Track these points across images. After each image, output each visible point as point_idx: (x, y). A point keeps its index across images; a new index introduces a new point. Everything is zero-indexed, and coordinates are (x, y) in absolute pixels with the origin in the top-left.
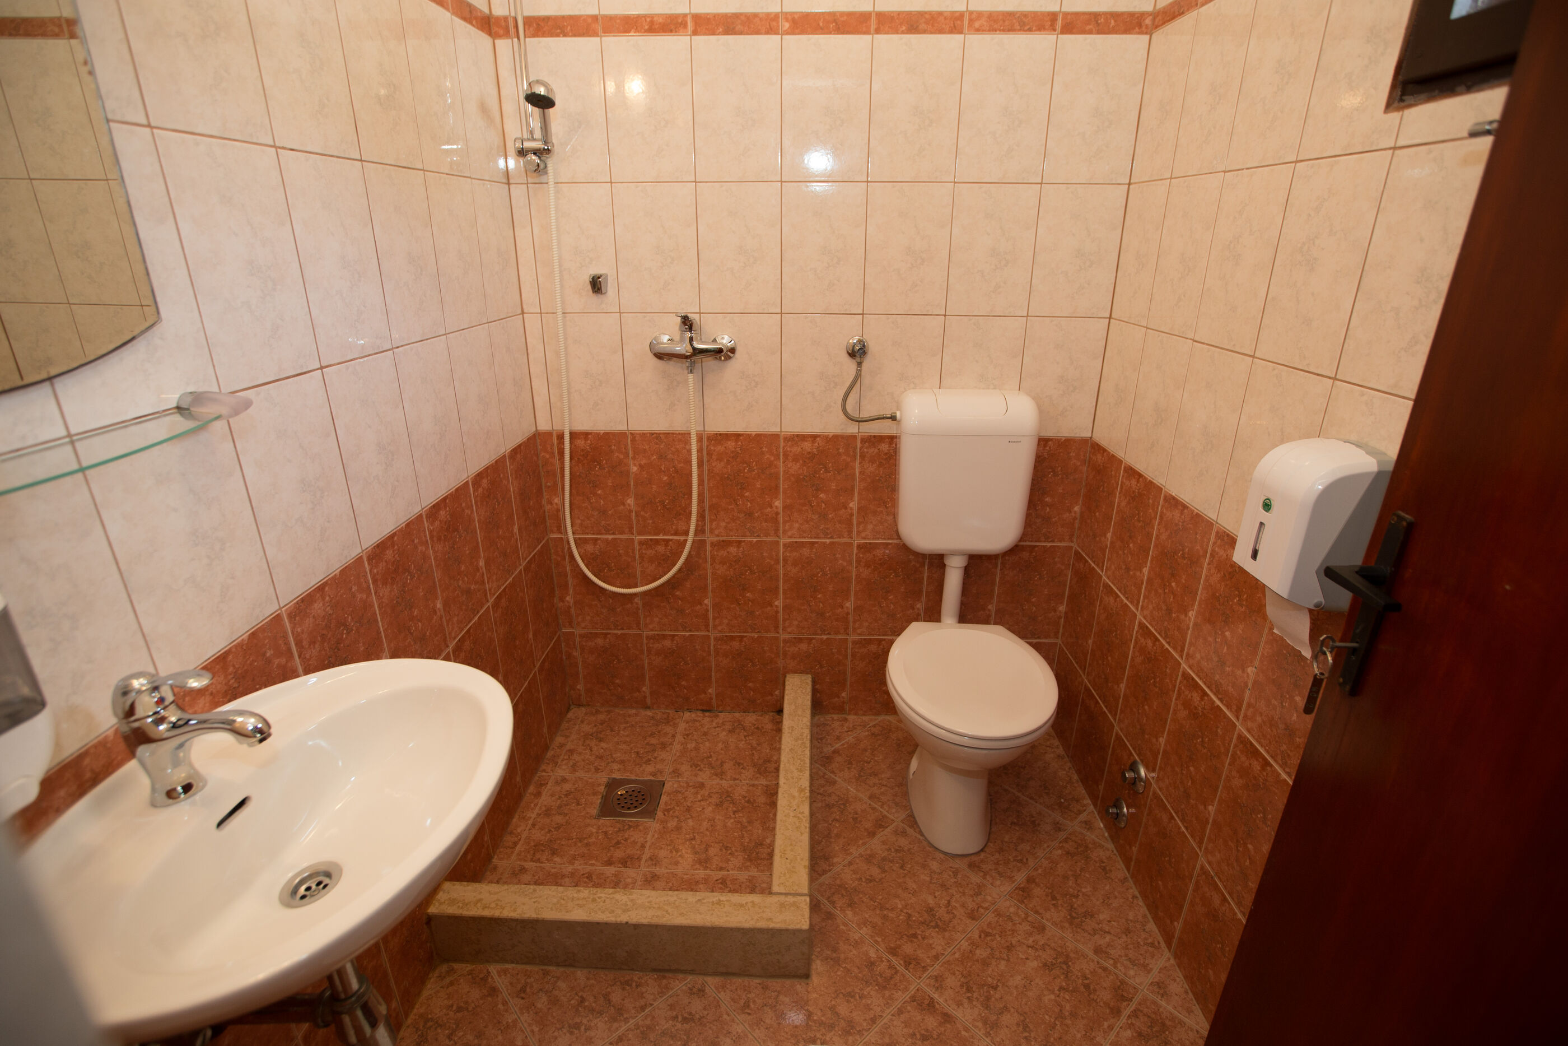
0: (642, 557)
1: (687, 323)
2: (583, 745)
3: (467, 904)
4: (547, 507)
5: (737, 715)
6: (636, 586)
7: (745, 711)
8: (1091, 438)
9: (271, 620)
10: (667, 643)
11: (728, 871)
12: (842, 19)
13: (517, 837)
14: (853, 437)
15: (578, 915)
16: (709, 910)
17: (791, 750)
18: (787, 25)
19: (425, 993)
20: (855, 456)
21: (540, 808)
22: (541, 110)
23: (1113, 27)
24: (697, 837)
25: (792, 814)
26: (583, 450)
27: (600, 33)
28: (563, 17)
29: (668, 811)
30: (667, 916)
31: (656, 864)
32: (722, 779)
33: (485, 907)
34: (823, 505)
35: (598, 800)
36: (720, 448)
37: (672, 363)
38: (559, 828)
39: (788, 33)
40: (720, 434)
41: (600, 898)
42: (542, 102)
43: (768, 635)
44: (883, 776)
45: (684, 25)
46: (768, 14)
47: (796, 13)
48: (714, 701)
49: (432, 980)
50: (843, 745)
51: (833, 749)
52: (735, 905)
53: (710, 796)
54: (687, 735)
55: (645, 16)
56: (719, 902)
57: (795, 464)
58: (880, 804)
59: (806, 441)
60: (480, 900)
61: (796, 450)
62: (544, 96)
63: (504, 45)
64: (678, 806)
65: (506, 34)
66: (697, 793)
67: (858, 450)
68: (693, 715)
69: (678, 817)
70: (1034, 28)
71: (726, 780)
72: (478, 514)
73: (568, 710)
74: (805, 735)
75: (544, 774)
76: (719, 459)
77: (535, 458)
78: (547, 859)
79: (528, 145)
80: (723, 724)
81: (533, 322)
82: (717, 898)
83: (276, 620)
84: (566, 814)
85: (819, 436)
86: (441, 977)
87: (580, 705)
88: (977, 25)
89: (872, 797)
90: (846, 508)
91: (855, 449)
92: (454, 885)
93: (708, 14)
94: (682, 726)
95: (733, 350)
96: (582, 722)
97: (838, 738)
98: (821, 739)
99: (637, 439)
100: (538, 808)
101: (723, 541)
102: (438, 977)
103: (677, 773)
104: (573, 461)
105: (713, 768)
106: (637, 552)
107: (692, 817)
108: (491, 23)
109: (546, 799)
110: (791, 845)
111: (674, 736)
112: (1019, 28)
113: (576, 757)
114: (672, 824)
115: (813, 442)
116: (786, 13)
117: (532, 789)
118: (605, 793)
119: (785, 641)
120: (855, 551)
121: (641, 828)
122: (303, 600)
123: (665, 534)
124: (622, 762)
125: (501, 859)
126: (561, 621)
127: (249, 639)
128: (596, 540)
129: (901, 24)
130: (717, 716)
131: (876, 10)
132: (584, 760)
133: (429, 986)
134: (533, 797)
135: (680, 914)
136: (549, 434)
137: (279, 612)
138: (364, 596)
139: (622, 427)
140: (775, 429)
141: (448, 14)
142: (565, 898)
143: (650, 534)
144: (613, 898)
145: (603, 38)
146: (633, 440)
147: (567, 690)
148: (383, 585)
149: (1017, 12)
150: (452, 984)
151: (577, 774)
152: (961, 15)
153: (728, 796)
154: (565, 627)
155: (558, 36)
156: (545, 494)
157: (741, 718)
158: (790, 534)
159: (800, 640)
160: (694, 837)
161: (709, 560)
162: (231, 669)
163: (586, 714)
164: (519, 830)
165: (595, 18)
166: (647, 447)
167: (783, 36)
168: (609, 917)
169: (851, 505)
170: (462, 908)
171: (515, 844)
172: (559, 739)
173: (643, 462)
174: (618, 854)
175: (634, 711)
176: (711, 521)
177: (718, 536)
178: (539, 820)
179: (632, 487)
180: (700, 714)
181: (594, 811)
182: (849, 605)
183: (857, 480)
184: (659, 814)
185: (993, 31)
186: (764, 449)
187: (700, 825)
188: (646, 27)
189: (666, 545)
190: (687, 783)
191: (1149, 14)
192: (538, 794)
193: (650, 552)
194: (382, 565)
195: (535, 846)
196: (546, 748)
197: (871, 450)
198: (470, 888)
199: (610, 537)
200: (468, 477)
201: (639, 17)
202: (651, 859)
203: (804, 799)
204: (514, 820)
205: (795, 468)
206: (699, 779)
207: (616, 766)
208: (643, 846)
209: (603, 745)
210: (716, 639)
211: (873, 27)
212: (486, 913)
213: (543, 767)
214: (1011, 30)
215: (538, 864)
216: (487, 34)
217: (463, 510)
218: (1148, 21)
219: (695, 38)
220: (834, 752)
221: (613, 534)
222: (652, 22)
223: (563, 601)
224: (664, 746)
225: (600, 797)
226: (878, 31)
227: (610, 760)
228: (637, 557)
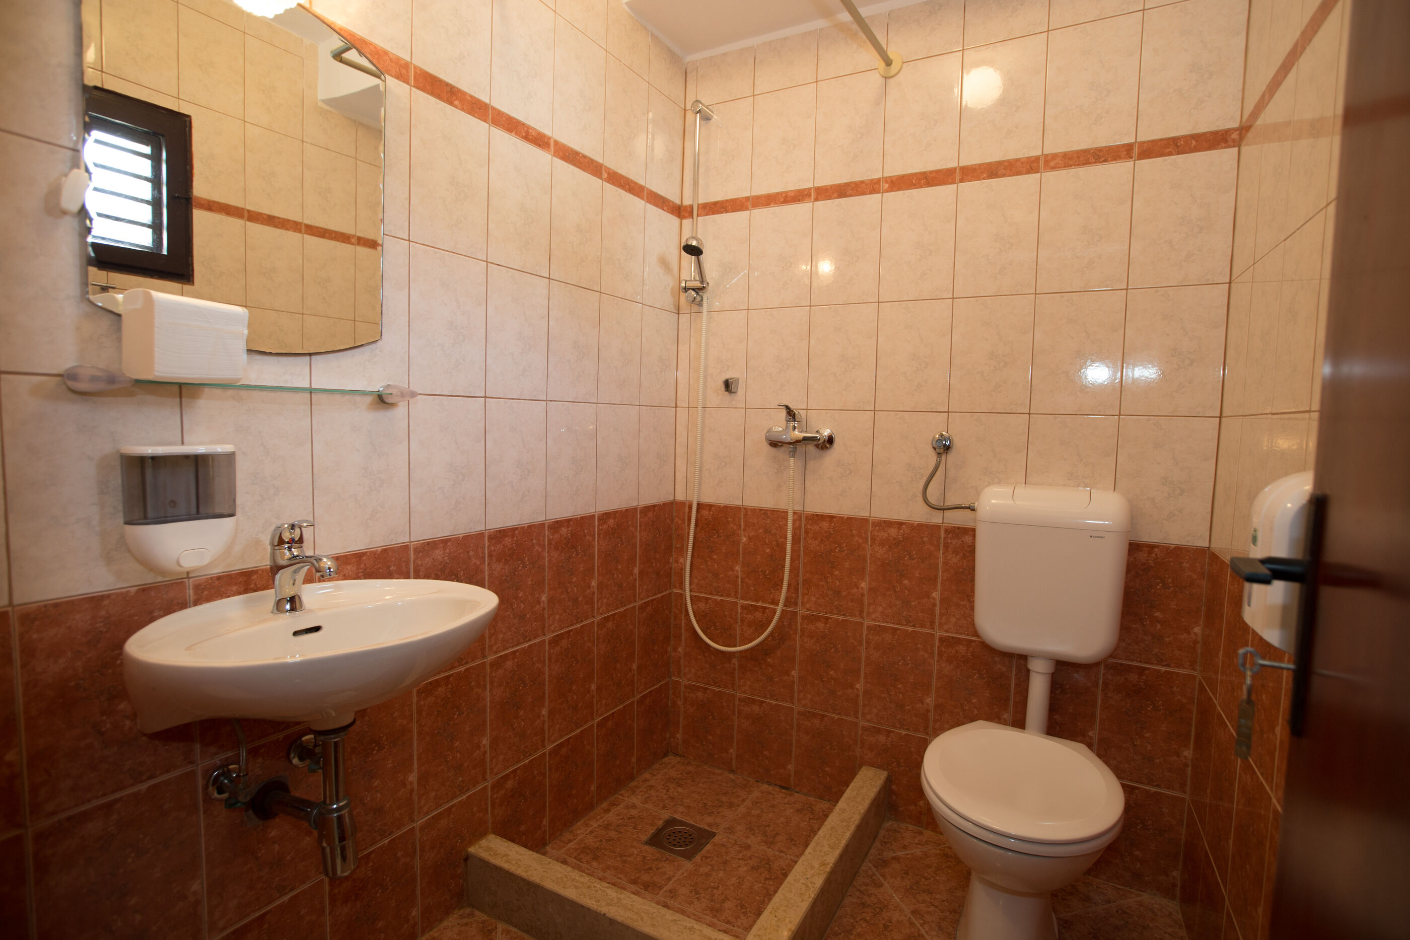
0: (742, 620)
1: (791, 414)
2: (663, 785)
3: (496, 855)
4: (674, 565)
5: (811, 799)
6: (735, 646)
7: (821, 798)
8: (1209, 548)
9: (401, 546)
10: (756, 708)
11: (734, 926)
12: (932, 176)
13: (574, 836)
14: (938, 527)
15: (570, 893)
16: (678, 931)
17: (832, 828)
18: (887, 186)
19: (445, 923)
20: (939, 546)
21: (604, 821)
22: (696, 257)
23: (1195, 146)
24: (721, 888)
25: (802, 881)
26: (706, 519)
27: (750, 208)
28: (727, 201)
29: (707, 858)
30: (640, 922)
31: (672, 897)
32: (769, 847)
33: (507, 861)
34: (907, 591)
35: (652, 830)
36: (816, 528)
37: (782, 449)
38: (609, 841)
39: (887, 191)
40: (817, 515)
41: (595, 887)
42: (694, 251)
43: (848, 719)
44: (938, 896)
45: (809, 195)
46: (872, 180)
47: (894, 176)
48: (792, 778)
49: (455, 916)
50: (907, 854)
51: (894, 855)
52: (704, 936)
53: (750, 858)
54: (757, 803)
55: (781, 193)
56: (691, 929)
57: (882, 549)
58: (921, 921)
59: (893, 527)
60: (507, 855)
61: (883, 535)
62: (694, 246)
63: (687, 222)
64: (717, 857)
65: (691, 215)
66: (740, 852)
67: (942, 540)
68: (771, 788)
69: (712, 866)
70: (1109, 159)
71: (772, 849)
72: (599, 544)
73: (666, 755)
74: (854, 819)
75: (621, 797)
76: (815, 538)
77: (668, 521)
78: (587, 861)
79: (689, 284)
80: (794, 803)
81: (682, 414)
82: (691, 925)
83: (405, 548)
84: (620, 833)
85: (905, 524)
86: (462, 917)
87: (677, 755)
88: (1052, 164)
89: (913, 912)
90: (929, 598)
91: (939, 538)
92: (496, 838)
93: (826, 186)
94: (756, 794)
95: (830, 440)
96: (672, 767)
97: (905, 847)
98: (886, 843)
99: (749, 513)
100: (601, 820)
101: (813, 615)
102: (460, 915)
103: (731, 830)
104: (698, 528)
105: (766, 836)
106: (739, 615)
107: (725, 870)
108: (681, 210)
109: (611, 816)
110: (787, 906)
111: (744, 800)
112: (1094, 161)
113: (652, 792)
114: (704, 869)
115: (899, 529)
116: (886, 178)
117: (605, 805)
118: (661, 827)
119: (864, 729)
120: (937, 644)
121: (676, 864)
122: (428, 544)
123: (763, 602)
124: (688, 807)
125: (553, 848)
126: (672, 669)
127: (381, 552)
128: (707, 599)
129: (982, 173)
130: (792, 795)
131: (960, 165)
132: (657, 797)
133: (450, 919)
134: (602, 811)
135: (652, 925)
136: (683, 504)
137: (408, 544)
138: (478, 563)
139: (738, 503)
140: (864, 514)
141: (643, 202)
142: (568, 877)
143: (751, 599)
144: (605, 891)
145: (752, 211)
146: (746, 514)
147: (668, 736)
148: (496, 561)
149: (1091, 149)
150: (466, 924)
151: (647, 806)
152: (1037, 159)
153: (767, 863)
154: (675, 676)
155: (722, 213)
156: (674, 553)
157: (813, 803)
158: (873, 616)
159: (879, 731)
160: (718, 886)
161: (799, 631)
162: (363, 566)
163: (679, 763)
164: (578, 832)
165: (747, 198)
166: (756, 521)
167: (884, 194)
168: (593, 904)
169: (934, 595)
170: (492, 856)
171: (570, 841)
172: (646, 775)
173: (752, 534)
174: (646, 877)
175: (719, 771)
176: (804, 595)
177: (808, 609)
178: (597, 830)
179: (741, 555)
180: (777, 789)
181: (644, 838)
182: (930, 701)
183: (940, 570)
184: (698, 858)
185: (1068, 166)
186: (854, 532)
187: (729, 879)
188: (782, 200)
189: (764, 612)
190: (736, 841)
191: (1234, 130)
192: (607, 811)
193: (750, 617)
194: (499, 547)
195: (584, 848)
196: (632, 778)
197: (955, 541)
198: (506, 844)
199: (719, 598)
200: (596, 512)
201: (778, 194)
202: (670, 891)
203: (821, 872)
204: (579, 823)
205: (881, 552)
206: (749, 842)
207: (681, 809)
208: (669, 879)
209: (680, 790)
210: (799, 713)
211: (957, 179)
212: (506, 866)
213: (623, 792)
214: (1087, 163)
215: (578, 862)
216: (676, 216)
217: (585, 536)
218: (1235, 136)
219: (816, 203)
220: (894, 858)
221: (722, 596)
222: (786, 196)
223: (676, 652)
224: (731, 805)
225: (655, 828)
226: (961, 181)
227: (679, 803)
228: (739, 620)
